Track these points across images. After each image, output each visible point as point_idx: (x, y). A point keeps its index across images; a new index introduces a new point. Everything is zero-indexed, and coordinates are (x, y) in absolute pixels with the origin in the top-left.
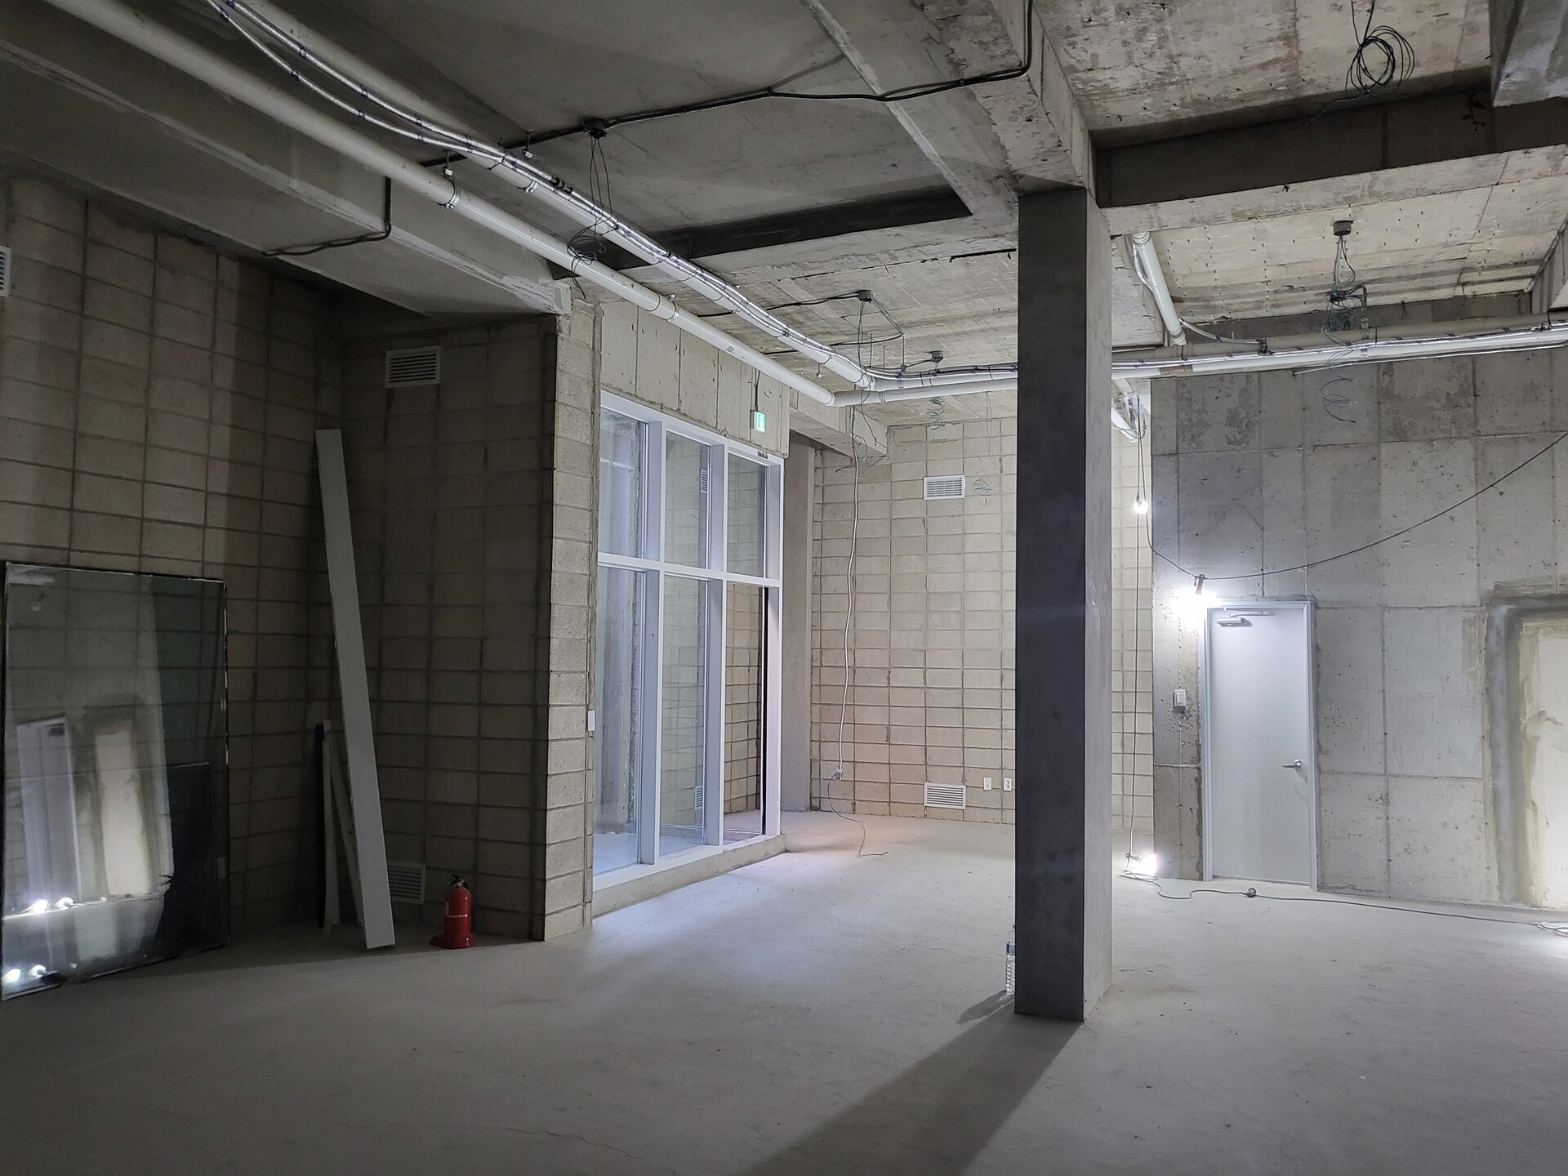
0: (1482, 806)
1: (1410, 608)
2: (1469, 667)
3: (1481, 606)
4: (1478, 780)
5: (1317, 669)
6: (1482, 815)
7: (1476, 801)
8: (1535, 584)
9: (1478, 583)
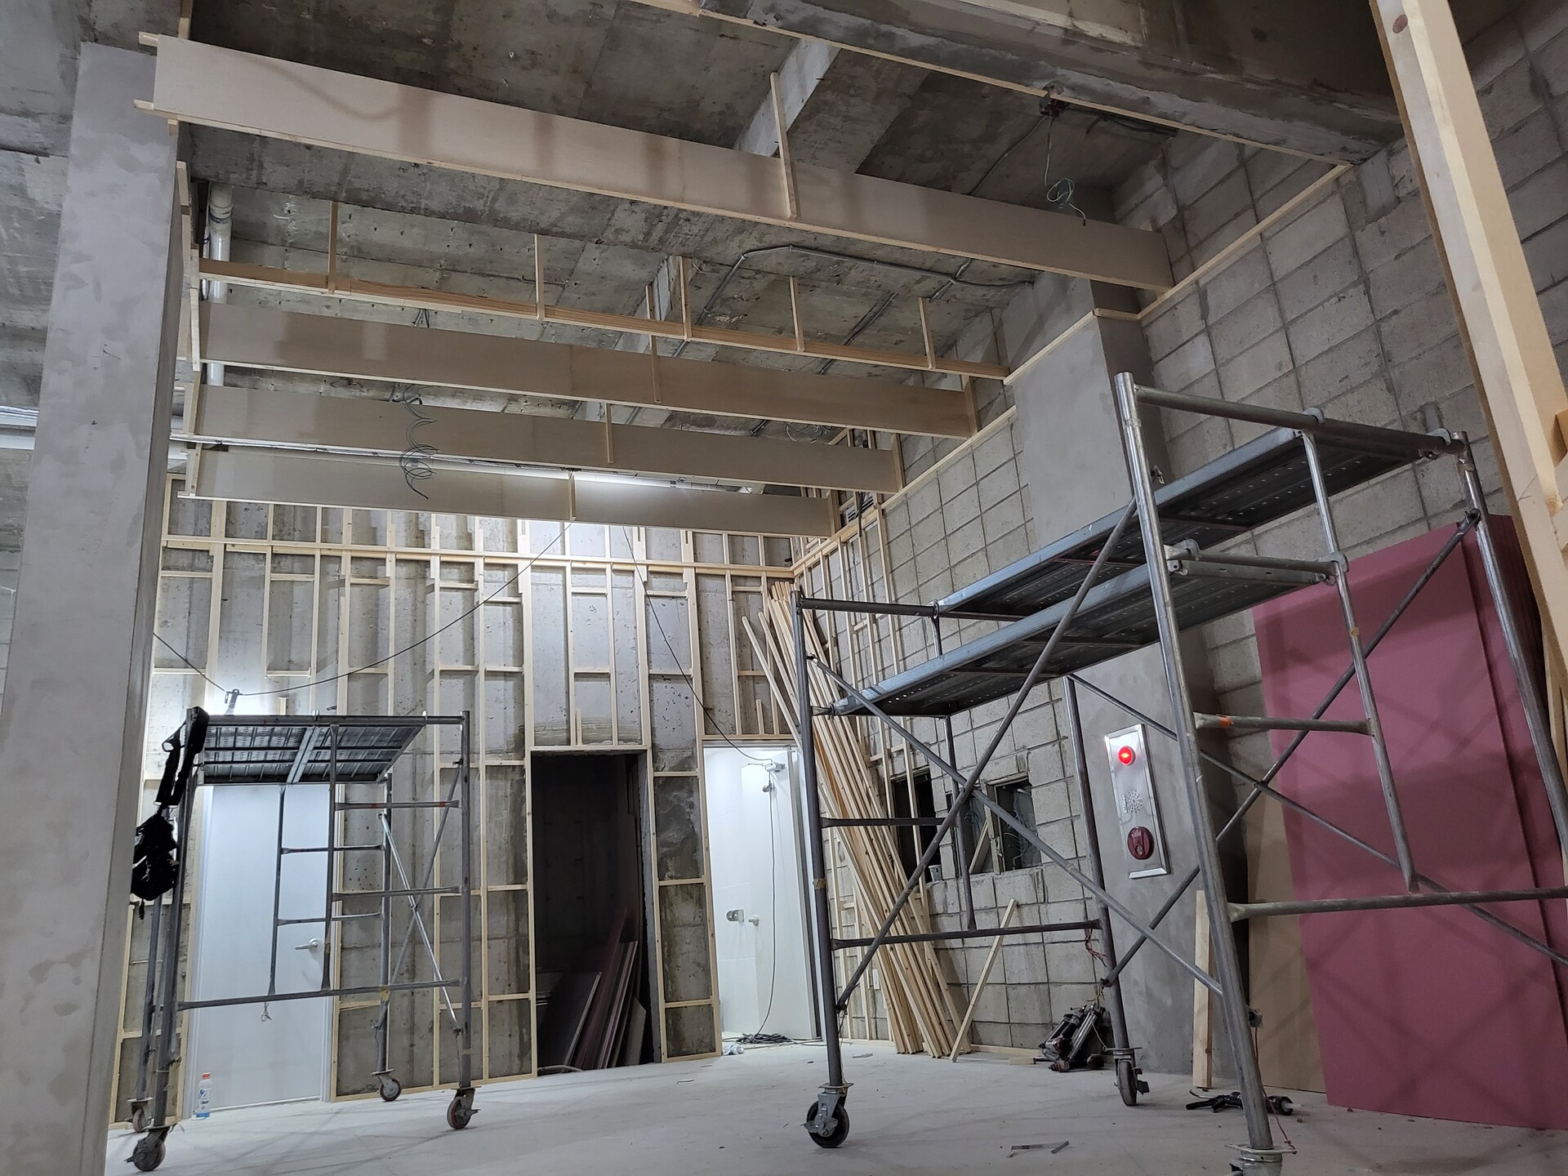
0: (506, 966)
1: (442, 753)
2: (496, 814)
3: (508, 751)
4: (502, 938)
5: (344, 824)
6: (506, 977)
7: (500, 961)
8: (555, 728)
9: (506, 727)
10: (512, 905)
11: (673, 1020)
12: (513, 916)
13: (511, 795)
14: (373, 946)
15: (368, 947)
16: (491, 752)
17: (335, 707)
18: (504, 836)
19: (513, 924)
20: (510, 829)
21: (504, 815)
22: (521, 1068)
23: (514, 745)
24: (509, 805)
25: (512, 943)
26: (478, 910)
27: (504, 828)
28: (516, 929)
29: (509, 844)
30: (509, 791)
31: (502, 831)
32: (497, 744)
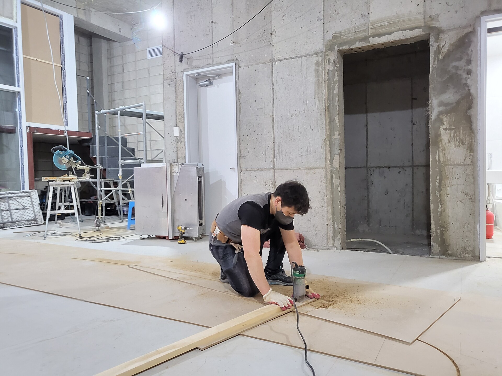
0: (324, 185)
1: (287, 59)
2: (318, 93)
3: (325, 52)
4: (323, 168)
5: (239, 106)
6: (325, 191)
7: (321, 182)
8: (356, 31)
9: (324, 36)
10: (328, 149)
11: (441, 231)
12: (329, 155)
13: (327, 80)
14: (255, 170)
15: (253, 170)
16: (315, 54)
17: (233, 42)
18: (324, 106)
19: (329, 160)
20: (328, 102)
21: (324, 93)
22: (333, 244)
23: (329, 47)
24: (326, 87)
25: (328, 172)
26: (308, 152)
27: (324, 101)
28: (331, 164)
29: (326, 111)
30: (326, 77)
31: (322, 103)
32: (319, 49)
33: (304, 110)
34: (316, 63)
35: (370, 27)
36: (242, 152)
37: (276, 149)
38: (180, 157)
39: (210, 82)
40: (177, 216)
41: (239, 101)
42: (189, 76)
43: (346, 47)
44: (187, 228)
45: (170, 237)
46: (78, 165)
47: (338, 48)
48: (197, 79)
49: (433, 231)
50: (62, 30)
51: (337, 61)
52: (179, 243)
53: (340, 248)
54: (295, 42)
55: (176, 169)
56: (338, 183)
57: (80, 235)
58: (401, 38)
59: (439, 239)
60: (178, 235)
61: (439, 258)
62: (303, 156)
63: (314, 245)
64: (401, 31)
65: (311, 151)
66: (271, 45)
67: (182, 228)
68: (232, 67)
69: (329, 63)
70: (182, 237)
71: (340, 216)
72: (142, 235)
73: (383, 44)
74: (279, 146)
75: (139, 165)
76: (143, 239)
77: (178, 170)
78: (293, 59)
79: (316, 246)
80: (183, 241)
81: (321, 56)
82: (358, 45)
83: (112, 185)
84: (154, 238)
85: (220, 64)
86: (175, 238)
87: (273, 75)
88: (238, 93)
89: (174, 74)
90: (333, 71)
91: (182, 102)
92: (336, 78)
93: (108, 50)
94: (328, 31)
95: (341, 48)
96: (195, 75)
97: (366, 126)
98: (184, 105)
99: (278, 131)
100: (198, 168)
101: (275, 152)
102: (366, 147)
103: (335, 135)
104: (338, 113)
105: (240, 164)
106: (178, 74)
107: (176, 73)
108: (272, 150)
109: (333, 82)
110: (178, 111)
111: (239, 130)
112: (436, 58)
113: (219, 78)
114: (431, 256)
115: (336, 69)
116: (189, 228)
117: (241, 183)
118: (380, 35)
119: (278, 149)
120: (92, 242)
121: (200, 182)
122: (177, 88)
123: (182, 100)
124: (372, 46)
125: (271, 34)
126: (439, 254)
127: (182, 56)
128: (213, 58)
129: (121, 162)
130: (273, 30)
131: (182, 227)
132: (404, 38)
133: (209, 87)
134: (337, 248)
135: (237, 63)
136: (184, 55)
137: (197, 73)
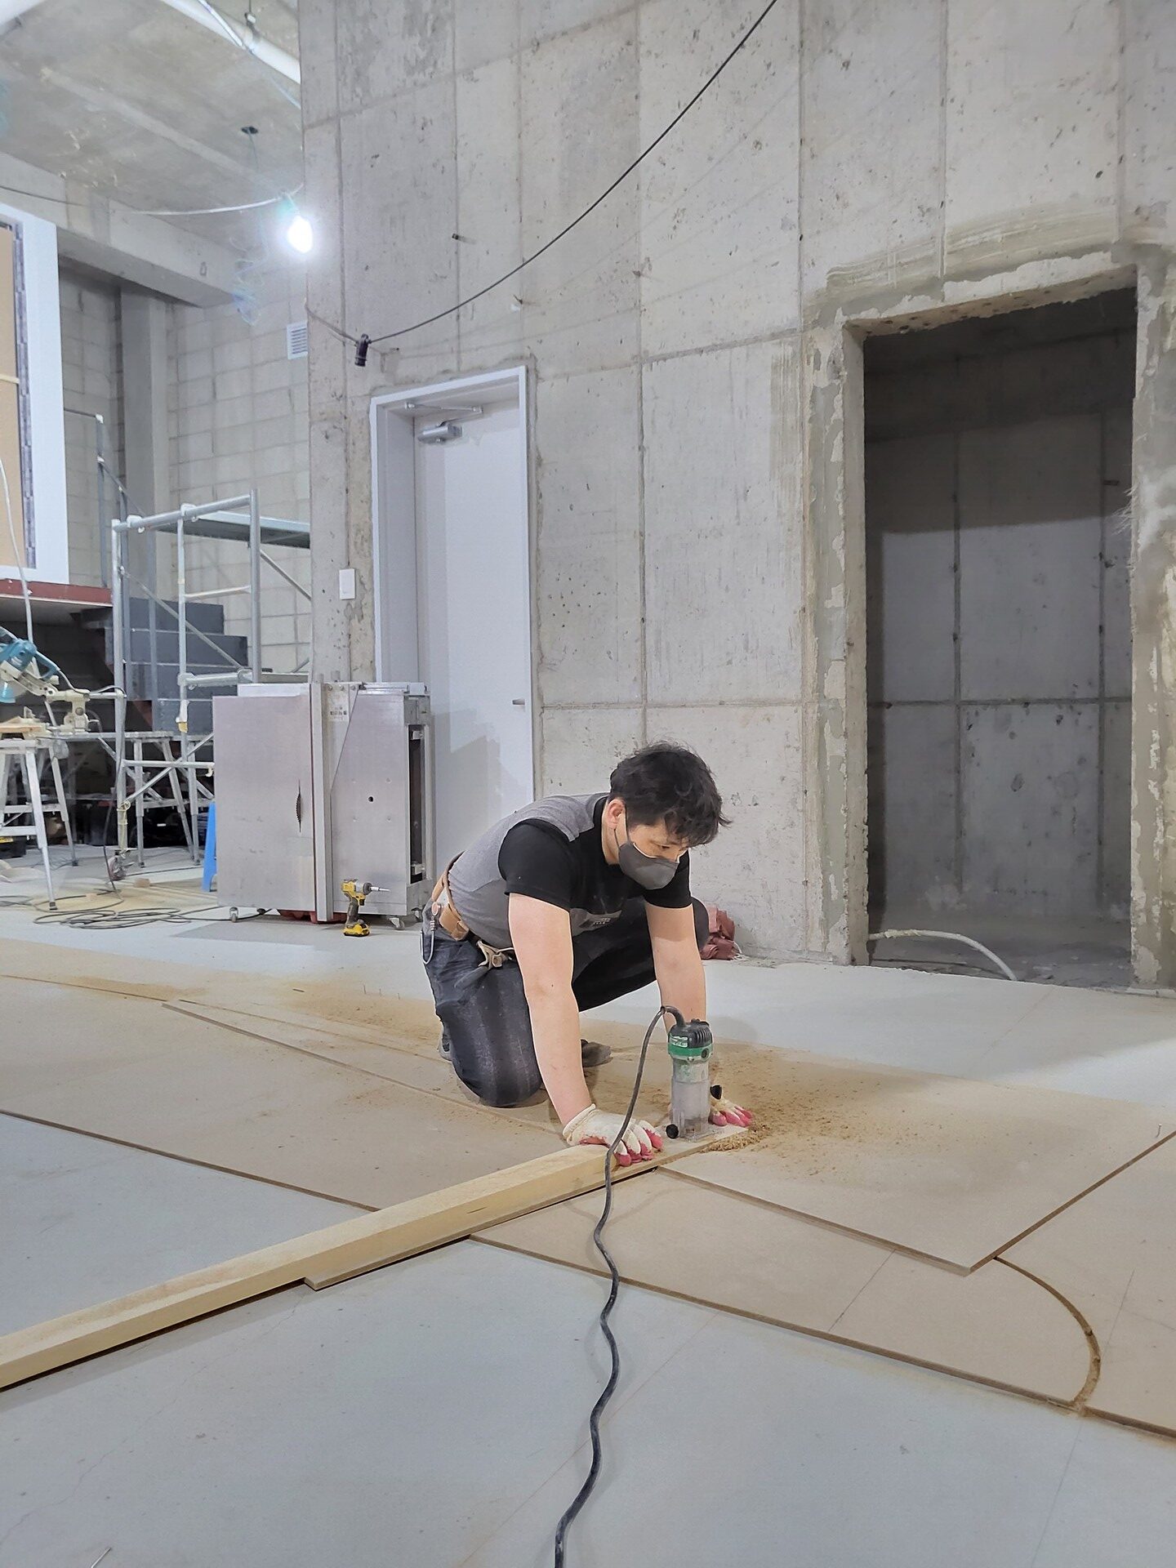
1: (685, 353)
2: (782, 463)
3: (805, 329)
4: (793, 703)
5: (538, 503)
6: (799, 776)
7: (789, 746)
8: (904, 260)
9: (801, 278)
10: (811, 642)
11: (1164, 909)
12: (812, 663)
13: (811, 420)
14: (586, 706)
15: (578, 707)
16: (773, 336)
17: (521, 302)
18: (799, 505)
19: (814, 678)
20: (810, 489)
21: (799, 465)
22: (825, 945)
23: (817, 314)
24: (807, 442)
25: (811, 715)
26: (749, 651)
27: (798, 488)
28: (820, 689)
29: (807, 520)
30: (808, 412)
31: (794, 495)
32: (785, 320)
33: (738, 517)
34: (775, 367)
35: (947, 248)
36: (546, 648)
37: (650, 641)
38: (359, 665)
39: (455, 428)
40: (343, 850)
41: (538, 489)
42: (386, 411)
43: (871, 314)
44: (372, 888)
45: (322, 916)
46: (50, 689)
47: (845, 318)
48: (412, 417)
49: (1137, 909)
50: (19, 268)
51: (842, 359)
52: (346, 934)
53: (845, 957)
54: (711, 300)
55: (342, 702)
56: (841, 752)
57: (52, 904)
58: (1046, 283)
59: (1159, 935)
60: (344, 908)
61: (1157, 997)
62: (734, 664)
63: (764, 948)
64: (1045, 261)
65: (758, 647)
66: (638, 308)
67: (355, 886)
68: (516, 379)
69: (817, 367)
70: (356, 917)
71: (847, 855)
72: (239, 908)
73: (987, 303)
74: (659, 632)
75: (232, 690)
76: (238, 920)
77: (347, 706)
78: (704, 354)
79: (770, 949)
80: (358, 929)
81: (791, 344)
82: (907, 307)
83: (167, 751)
84: (274, 917)
85: (481, 370)
86: (337, 920)
87: (642, 406)
88: (535, 462)
89: (341, 402)
90: (830, 391)
91: (366, 492)
92: (838, 414)
93: (168, 332)
94: (813, 263)
95: (853, 317)
96: (406, 406)
97: (956, 568)
98: (371, 501)
99: (657, 581)
100: (410, 698)
101: (648, 651)
102: (955, 638)
103: (833, 598)
104: (842, 525)
105: (538, 689)
106: (353, 403)
107: (349, 401)
108: (639, 643)
109: (827, 427)
110: (353, 521)
111: (537, 581)
112: (1155, 348)
113: (482, 416)
114: (1130, 990)
115: (837, 384)
116: (377, 889)
117: (542, 748)
118: (976, 274)
119: (658, 642)
120: (83, 928)
121: (415, 747)
122: (351, 448)
123: (365, 486)
124: (954, 309)
125: (638, 274)
126: (1156, 983)
127: (363, 349)
128: (459, 352)
129: (186, 679)
130: (642, 260)
131: (355, 883)
132: (1054, 281)
133: (449, 443)
134: (835, 957)
135: (531, 367)
136: (370, 342)
137: (412, 401)
